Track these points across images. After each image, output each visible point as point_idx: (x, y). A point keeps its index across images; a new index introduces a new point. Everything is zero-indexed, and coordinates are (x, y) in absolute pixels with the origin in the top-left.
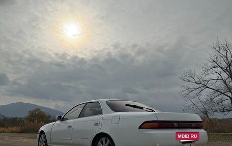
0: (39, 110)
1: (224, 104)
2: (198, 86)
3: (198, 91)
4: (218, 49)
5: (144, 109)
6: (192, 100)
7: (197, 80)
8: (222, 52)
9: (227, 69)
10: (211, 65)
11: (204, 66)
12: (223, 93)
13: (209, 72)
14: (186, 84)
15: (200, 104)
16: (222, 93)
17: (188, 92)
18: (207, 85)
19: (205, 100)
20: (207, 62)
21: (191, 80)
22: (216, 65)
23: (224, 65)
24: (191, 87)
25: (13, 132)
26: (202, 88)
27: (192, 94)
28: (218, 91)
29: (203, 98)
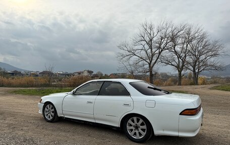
1: (145, 67)
2: (129, 53)
3: (128, 57)
4: (145, 27)
6: (125, 63)
7: (129, 49)
8: (147, 30)
9: (149, 43)
10: (139, 38)
11: (134, 39)
13: (137, 44)
14: (122, 51)
15: (129, 66)
16: (144, 60)
17: (122, 58)
18: (135, 53)
19: (132, 64)
20: (137, 36)
21: (125, 48)
22: (143, 39)
23: (148, 39)
24: (124, 54)
26: (132, 55)
27: (124, 59)
28: (141, 58)
29: (131, 63)
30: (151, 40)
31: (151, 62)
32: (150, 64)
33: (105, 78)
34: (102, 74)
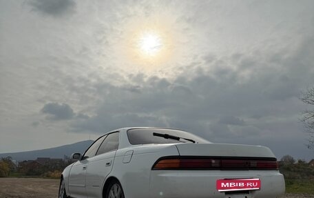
5: (181, 140)
33: (299, 168)
34: (292, 161)
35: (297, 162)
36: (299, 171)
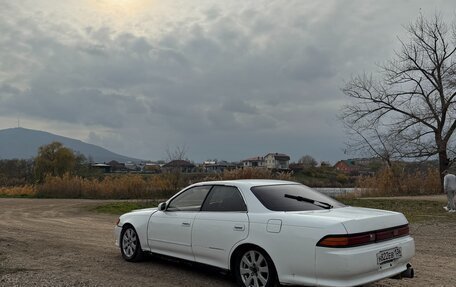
0: (59, 144)
1: (422, 141)
2: (376, 106)
3: (374, 115)
4: (419, 33)
5: (315, 203)
7: (375, 95)
8: (426, 39)
9: (433, 75)
10: (404, 64)
11: (389, 67)
12: (422, 121)
13: (399, 78)
15: (377, 140)
16: (419, 120)
17: (355, 118)
18: (393, 104)
20: (397, 58)
21: (364, 93)
22: (413, 64)
23: (429, 64)
24: (363, 107)
25: (23, 196)
26: (384, 110)
27: (364, 121)
28: (412, 116)
29: (383, 129)
30: (439, 66)
31: (441, 124)
32: (438, 132)
33: (322, 172)
34: (313, 163)
35: (319, 165)
36: (321, 177)
